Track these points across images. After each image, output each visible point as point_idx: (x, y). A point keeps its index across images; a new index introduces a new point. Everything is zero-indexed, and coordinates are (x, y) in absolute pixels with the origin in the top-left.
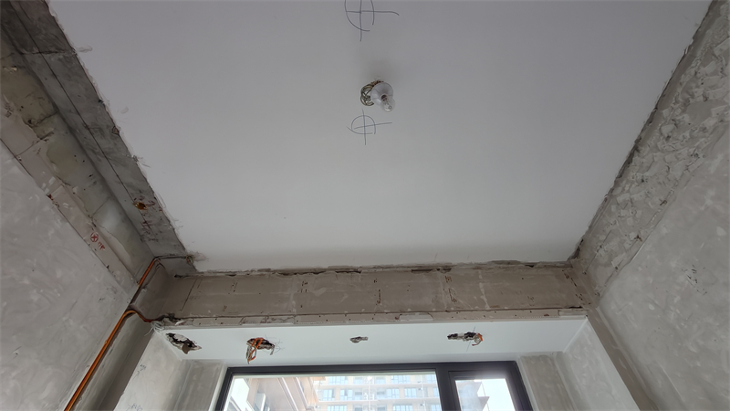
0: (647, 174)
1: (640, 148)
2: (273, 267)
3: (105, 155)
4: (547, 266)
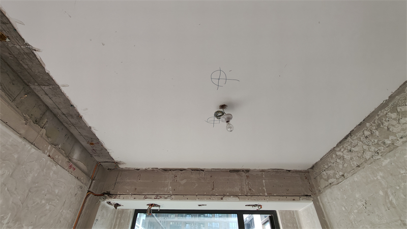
0: (353, 149)
2: (159, 167)
3: (73, 125)
4: (296, 172)
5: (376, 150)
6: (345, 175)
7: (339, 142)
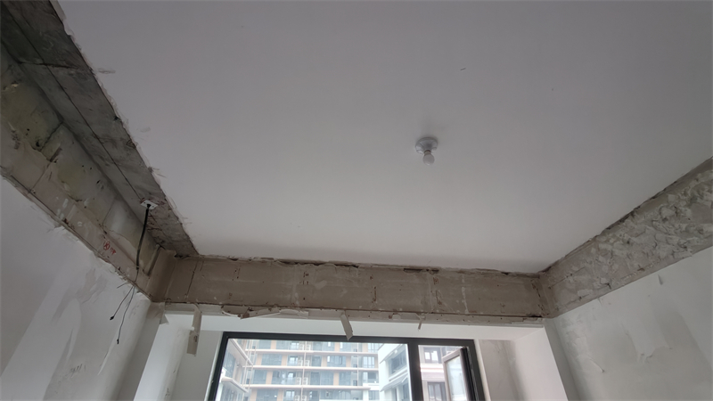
0: (634, 239)
1: (635, 214)
2: (276, 257)
3: (115, 162)
4: (519, 275)
5: (682, 241)
6: (613, 284)
7: (608, 226)
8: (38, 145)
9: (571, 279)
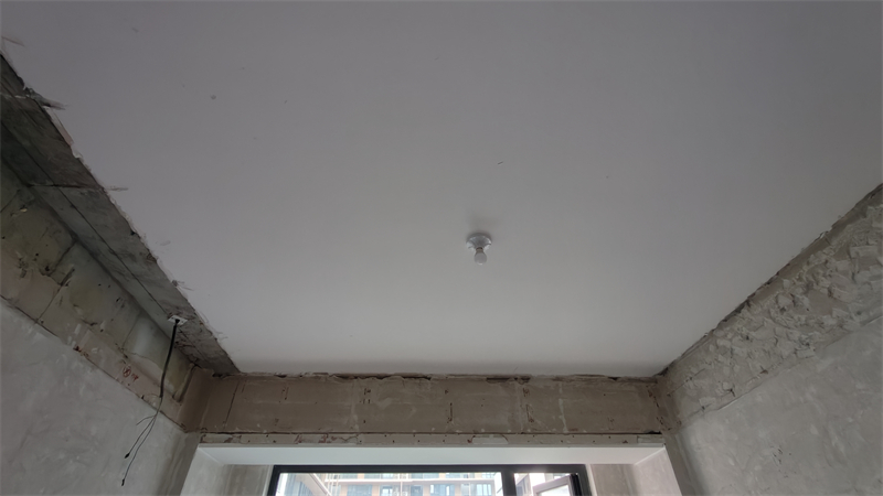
0: (753, 334)
1: (751, 303)
2: (331, 372)
3: (135, 277)
4: (630, 380)
5: (804, 337)
6: (736, 389)
7: (723, 318)
8: (47, 269)
9: (690, 383)
